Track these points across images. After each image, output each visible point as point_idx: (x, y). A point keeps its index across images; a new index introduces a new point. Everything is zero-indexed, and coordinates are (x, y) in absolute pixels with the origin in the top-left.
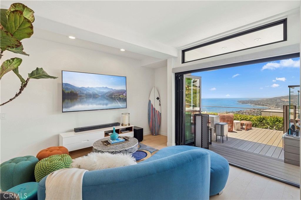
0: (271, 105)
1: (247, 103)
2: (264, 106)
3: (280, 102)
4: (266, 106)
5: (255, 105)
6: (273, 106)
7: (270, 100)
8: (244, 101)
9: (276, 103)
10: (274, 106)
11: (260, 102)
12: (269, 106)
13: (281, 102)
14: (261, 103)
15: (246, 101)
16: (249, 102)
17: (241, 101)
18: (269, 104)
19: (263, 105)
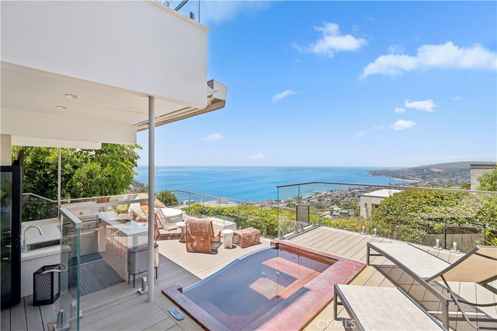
0: (415, 177)
1: (380, 175)
2: (405, 179)
3: (427, 174)
4: (408, 179)
5: (392, 177)
6: (418, 180)
7: (413, 170)
8: (376, 171)
9: (421, 174)
10: (420, 179)
11: (399, 173)
12: (412, 179)
13: (430, 174)
14: (401, 175)
15: (380, 171)
16: (384, 173)
17: (372, 171)
18: (413, 177)
19: (403, 178)
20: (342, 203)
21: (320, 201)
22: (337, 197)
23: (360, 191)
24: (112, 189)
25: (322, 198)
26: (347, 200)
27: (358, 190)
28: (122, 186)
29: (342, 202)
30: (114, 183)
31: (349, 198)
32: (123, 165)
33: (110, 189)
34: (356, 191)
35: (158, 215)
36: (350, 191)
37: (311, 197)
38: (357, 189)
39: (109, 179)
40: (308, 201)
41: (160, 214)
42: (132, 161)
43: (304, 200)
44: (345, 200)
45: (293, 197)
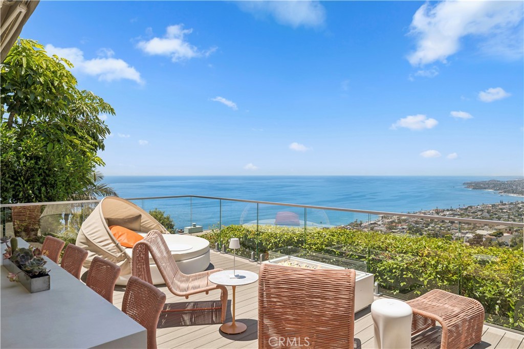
1: (485, 188)
5: (505, 192)
8: (479, 183)
11: (516, 186)
14: (520, 189)
15: (484, 183)
16: (491, 186)
17: (471, 183)
20: (424, 233)
21: (391, 229)
22: (417, 223)
23: (453, 214)
24: (43, 189)
25: (394, 224)
26: (432, 227)
27: (451, 212)
28: (67, 183)
29: (426, 231)
30: (49, 176)
31: (436, 224)
32: (71, 141)
33: (39, 190)
34: (448, 213)
35: (154, 249)
36: (438, 213)
37: (375, 223)
38: (448, 210)
39: (36, 163)
40: (372, 229)
41: (159, 248)
42: (94, 137)
43: (365, 227)
44: (430, 227)
45: (349, 223)
